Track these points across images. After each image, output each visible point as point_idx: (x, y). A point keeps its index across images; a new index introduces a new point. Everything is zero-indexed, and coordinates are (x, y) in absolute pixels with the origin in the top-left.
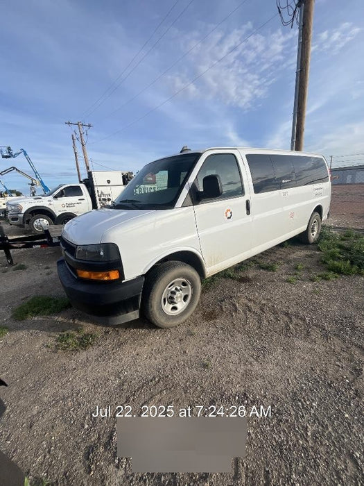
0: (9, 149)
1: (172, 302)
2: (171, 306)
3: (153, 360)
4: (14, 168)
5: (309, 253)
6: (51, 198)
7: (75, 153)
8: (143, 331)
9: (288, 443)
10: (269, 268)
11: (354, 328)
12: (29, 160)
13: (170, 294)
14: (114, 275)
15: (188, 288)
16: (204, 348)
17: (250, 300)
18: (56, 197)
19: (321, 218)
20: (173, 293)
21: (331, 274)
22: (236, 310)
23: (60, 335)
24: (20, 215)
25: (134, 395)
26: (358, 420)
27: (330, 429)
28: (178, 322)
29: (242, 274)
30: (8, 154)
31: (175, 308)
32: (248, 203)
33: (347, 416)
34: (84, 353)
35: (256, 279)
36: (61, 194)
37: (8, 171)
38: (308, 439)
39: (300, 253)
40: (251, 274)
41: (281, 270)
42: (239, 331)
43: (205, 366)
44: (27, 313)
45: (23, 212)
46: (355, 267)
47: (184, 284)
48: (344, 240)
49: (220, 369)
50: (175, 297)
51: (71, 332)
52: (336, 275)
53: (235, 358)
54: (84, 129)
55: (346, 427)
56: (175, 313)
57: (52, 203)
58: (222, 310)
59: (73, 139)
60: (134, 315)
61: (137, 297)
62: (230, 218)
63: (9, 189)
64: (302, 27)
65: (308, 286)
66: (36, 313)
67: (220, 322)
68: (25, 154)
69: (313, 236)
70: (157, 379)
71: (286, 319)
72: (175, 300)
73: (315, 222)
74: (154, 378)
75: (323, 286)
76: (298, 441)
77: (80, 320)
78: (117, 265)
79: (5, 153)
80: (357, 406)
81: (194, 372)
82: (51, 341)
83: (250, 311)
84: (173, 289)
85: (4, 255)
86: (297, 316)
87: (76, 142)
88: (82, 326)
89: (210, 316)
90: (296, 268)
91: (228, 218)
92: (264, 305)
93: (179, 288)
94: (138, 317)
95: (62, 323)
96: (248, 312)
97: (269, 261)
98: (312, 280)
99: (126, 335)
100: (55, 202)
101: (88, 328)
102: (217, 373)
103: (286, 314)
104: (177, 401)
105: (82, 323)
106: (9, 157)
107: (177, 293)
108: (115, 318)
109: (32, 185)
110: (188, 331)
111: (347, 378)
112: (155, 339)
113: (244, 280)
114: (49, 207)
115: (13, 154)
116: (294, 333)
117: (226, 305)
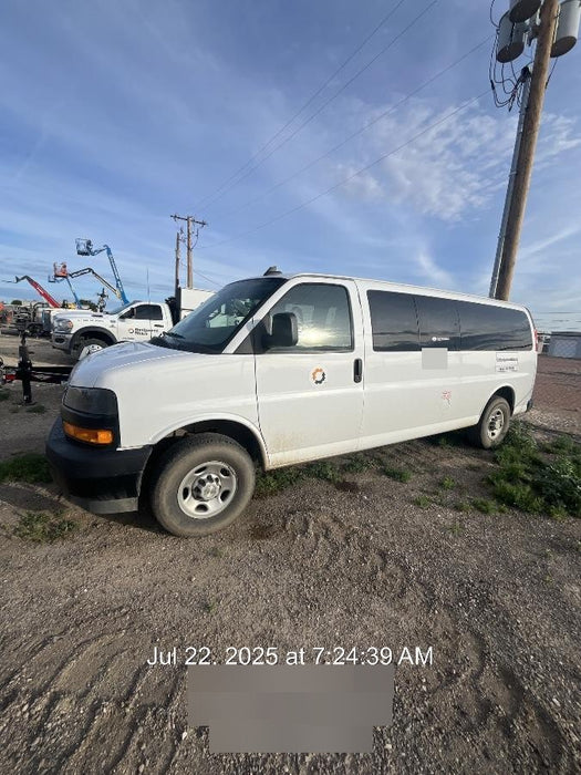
0: (89, 243)
1: (198, 498)
2: (197, 503)
3: (137, 580)
4: (90, 270)
5: (474, 462)
6: (116, 317)
7: (178, 260)
8: (146, 533)
9: (264, 764)
10: (397, 476)
11: (484, 602)
12: (112, 261)
13: (196, 484)
14: (104, 437)
15: (231, 481)
16: (222, 580)
17: (335, 520)
18: (122, 317)
19: (512, 409)
20: (203, 483)
21: (492, 504)
22: (304, 532)
23: (30, 515)
24: (67, 336)
25: (78, 626)
26: (404, 759)
27: (347, 762)
28: (202, 531)
29: (348, 478)
30: (85, 250)
31: (202, 508)
32: (358, 364)
33: (389, 746)
34: (48, 548)
35: (367, 489)
36: (130, 315)
37: (82, 273)
38: (301, 768)
39: (460, 460)
40: (363, 479)
41: (416, 484)
42: (291, 565)
43: (207, 608)
44: (7, 475)
45: (73, 332)
46: (538, 502)
47: (224, 472)
48: (548, 452)
49: (226, 618)
50: (203, 489)
51: (47, 513)
52: (503, 506)
53: (261, 606)
54: (194, 228)
55: (376, 765)
56: (201, 515)
57: (115, 324)
58: (284, 527)
59: (178, 239)
60: (128, 505)
61: (133, 478)
62: (320, 382)
63: (79, 298)
64: (524, 112)
65: (446, 517)
66: (18, 478)
67: (270, 545)
68: (109, 253)
69: (492, 436)
70: (124, 610)
71: (378, 561)
72: (202, 495)
73: (499, 413)
74: (121, 608)
75: (473, 522)
76: (282, 766)
77: (69, 499)
78: (111, 422)
79: (83, 248)
80: (416, 735)
81: (186, 612)
82: (14, 521)
83: (326, 537)
84: (205, 477)
85: (21, 389)
86: (397, 561)
87: (181, 243)
88: (65, 507)
89: (260, 533)
90: (441, 484)
91: (317, 382)
92: (354, 532)
93: (214, 476)
94: (135, 509)
95: (43, 498)
96: (322, 539)
97: (402, 464)
98: (458, 508)
99: (119, 533)
100: (120, 324)
101: (73, 512)
102: (218, 622)
103: (383, 555)
104: (134, 651)
105: (68, 504)
106: (86, 254)
107: (208, 484)
108: (97, 502)
109: (103, 295)
110: (215, 549)
111: (427, 683)
112: (157, 549)
113: (344, 487)
114: (110, 329)
115: (93, 250)
116: (378, 587)
117: (294, 522)
